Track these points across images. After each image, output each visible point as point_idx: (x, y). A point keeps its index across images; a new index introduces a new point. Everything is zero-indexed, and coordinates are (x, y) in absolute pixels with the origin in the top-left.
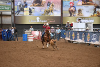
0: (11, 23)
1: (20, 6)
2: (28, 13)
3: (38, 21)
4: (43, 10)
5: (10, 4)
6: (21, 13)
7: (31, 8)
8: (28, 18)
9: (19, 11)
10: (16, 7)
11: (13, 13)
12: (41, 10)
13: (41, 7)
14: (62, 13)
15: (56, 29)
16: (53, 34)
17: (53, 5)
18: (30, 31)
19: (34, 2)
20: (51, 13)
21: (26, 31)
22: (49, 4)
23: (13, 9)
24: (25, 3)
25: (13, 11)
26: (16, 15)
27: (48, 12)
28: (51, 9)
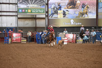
0: (44, 26)
1: (54, 8)
2: (62, 16)
3: (72, 23)
4: (77, 13)
5: (44, 7)
6: (55, 16)
7: (65, 10)
8: (62, 20)
9: (53, 14)
10: (50, 10)
11: (47, 16)
12: (75, 12)
13: (75, 10)
14: (97, 15)
15: (91, 31)
16: (87, 36)
17: (87, 7)
18: (64, 34)
19: (68, 4)
20: (86, 15)
21: (60, 34)
22: (83, 6)
23: (47, 12)
24: (59, 5)
25: (47, 14)
26: (50, 18)
27: (82, 14)
28: (85, 11)
